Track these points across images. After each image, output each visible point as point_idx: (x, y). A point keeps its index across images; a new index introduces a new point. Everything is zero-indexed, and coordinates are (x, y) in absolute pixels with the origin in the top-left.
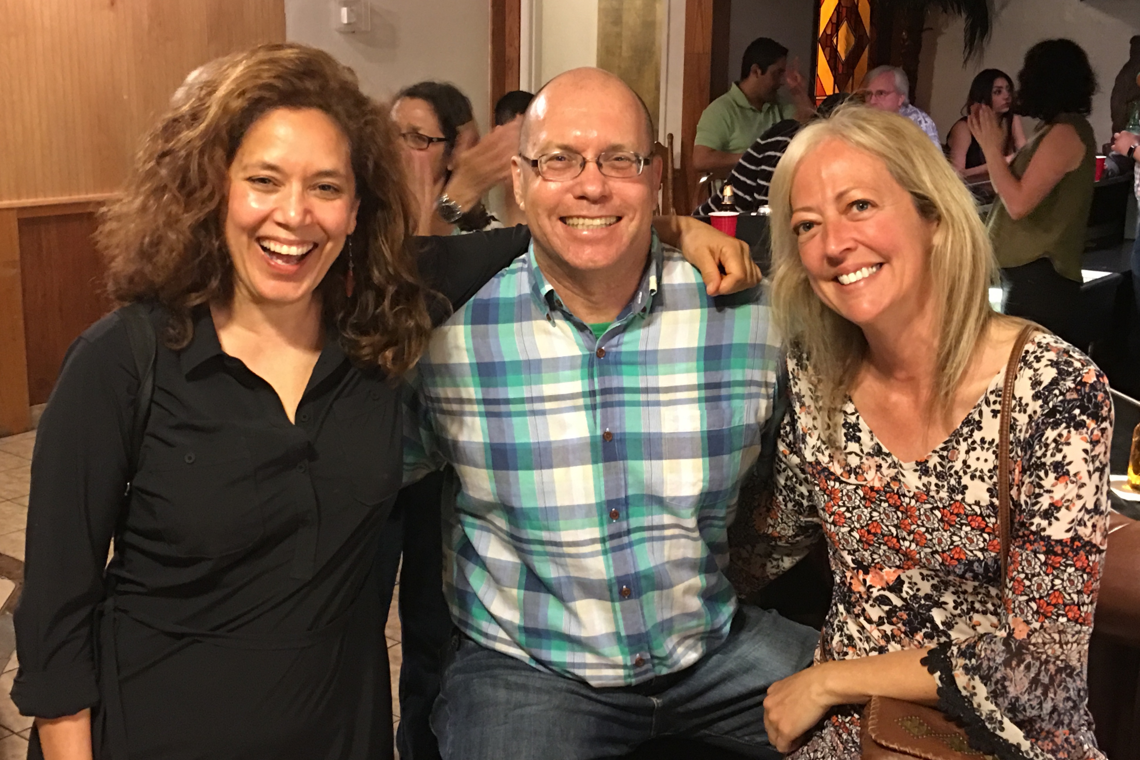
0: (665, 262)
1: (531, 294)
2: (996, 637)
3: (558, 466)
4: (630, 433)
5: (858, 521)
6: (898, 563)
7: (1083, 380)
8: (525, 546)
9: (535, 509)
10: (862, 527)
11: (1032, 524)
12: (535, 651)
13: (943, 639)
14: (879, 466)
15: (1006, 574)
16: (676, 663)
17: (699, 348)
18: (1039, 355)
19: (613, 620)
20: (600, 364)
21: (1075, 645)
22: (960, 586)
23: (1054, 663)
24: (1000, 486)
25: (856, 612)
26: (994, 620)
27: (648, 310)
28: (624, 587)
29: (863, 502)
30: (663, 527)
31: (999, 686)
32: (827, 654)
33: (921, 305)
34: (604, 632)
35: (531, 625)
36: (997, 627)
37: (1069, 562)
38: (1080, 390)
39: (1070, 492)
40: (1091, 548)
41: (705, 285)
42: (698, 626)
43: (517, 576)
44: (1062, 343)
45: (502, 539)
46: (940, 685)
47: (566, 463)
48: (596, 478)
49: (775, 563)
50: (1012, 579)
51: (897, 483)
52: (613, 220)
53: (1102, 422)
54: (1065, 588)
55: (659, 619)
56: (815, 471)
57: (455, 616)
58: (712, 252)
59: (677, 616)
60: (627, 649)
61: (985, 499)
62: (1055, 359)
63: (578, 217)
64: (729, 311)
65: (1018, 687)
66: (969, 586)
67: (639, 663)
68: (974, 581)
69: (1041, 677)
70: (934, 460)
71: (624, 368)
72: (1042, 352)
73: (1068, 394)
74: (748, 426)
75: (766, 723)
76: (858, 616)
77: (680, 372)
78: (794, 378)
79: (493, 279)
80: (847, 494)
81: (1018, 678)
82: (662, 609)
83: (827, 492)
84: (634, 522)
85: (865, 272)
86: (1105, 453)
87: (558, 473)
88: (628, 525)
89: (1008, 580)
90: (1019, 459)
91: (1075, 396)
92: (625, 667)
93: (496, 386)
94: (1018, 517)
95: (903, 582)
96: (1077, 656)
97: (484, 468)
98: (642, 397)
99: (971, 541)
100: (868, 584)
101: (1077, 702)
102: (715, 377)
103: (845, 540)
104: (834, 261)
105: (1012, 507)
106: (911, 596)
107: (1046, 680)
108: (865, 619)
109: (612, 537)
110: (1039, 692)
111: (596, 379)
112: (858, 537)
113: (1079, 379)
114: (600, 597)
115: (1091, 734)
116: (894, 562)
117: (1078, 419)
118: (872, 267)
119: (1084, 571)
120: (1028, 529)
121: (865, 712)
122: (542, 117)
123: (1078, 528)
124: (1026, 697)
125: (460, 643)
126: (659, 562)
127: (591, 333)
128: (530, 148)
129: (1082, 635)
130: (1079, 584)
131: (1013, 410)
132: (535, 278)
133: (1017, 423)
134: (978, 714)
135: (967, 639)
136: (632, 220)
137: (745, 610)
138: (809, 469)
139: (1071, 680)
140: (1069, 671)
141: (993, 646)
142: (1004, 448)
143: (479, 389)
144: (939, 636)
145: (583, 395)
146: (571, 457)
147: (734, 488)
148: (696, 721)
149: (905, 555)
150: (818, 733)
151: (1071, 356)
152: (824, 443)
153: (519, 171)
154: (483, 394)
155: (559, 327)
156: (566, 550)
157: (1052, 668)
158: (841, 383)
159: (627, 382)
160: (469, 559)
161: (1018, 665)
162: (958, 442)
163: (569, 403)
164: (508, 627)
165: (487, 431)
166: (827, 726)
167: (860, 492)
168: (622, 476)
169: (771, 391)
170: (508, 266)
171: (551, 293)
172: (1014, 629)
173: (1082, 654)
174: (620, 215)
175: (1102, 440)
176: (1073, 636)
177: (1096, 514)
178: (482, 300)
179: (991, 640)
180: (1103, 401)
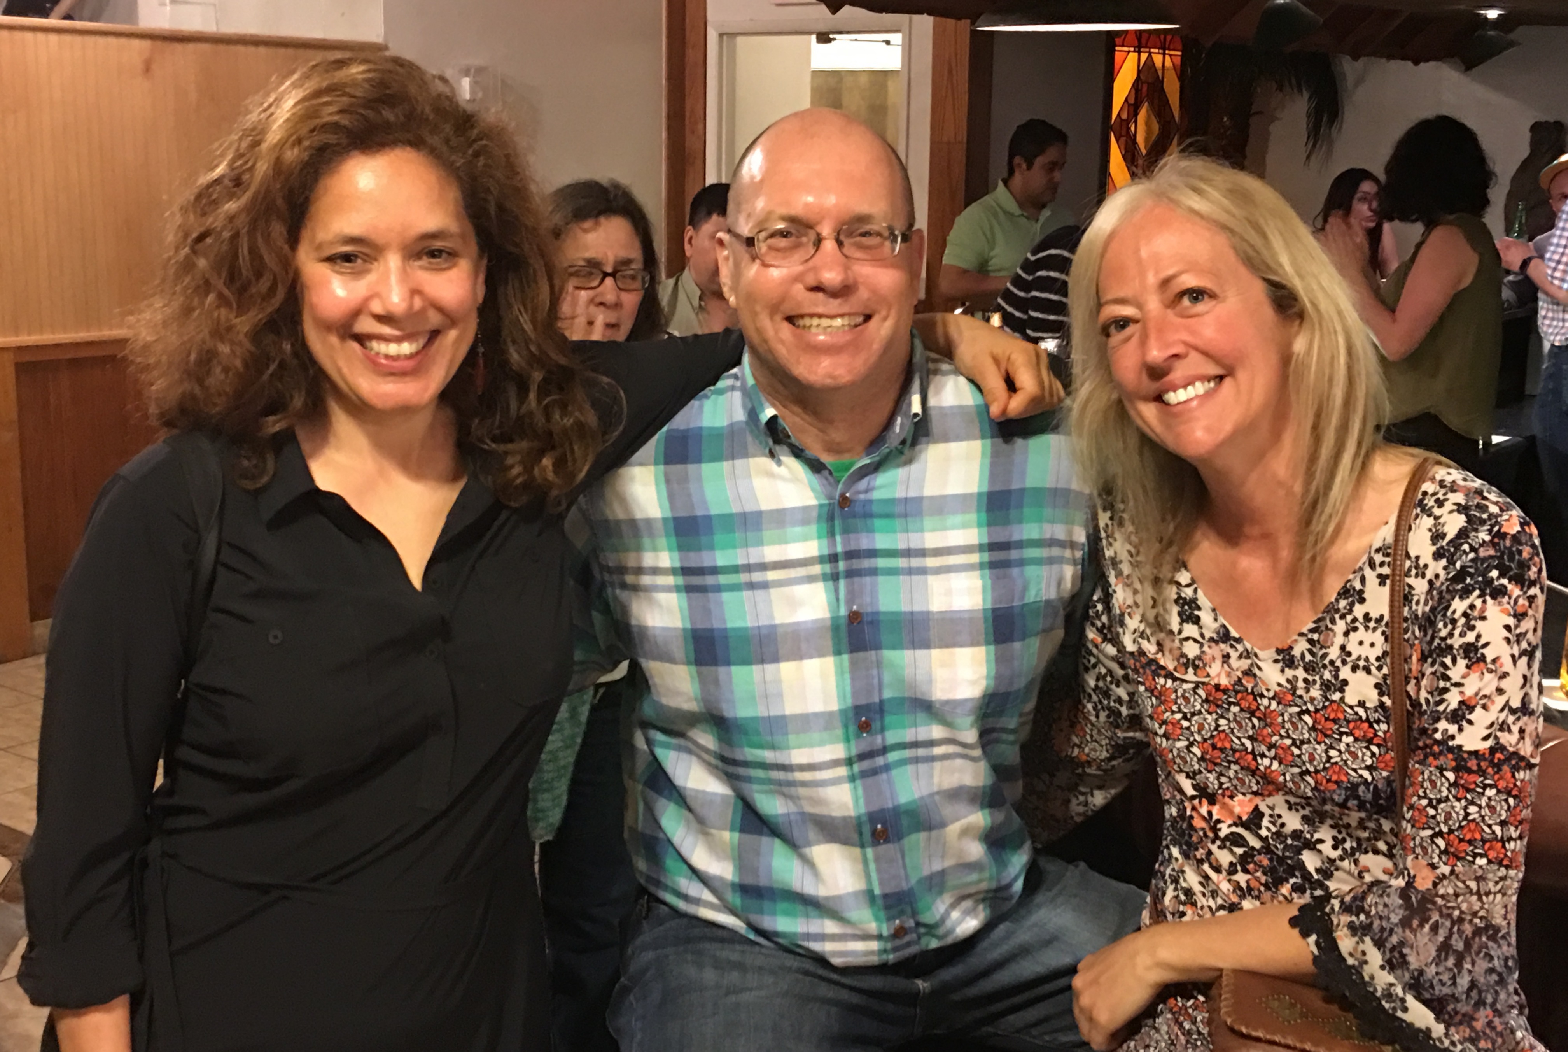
0: (931, 377)
1: (747, 423)
2: (1390, 886)
3: (788, 659)
4: (885, 613)
5: (1199, 732)
6: (1255, 788)
7: (1503, 530)
8: (741, 771)
9: (753, 719)
10: (1205, 740)
11: (1436, 730)
12: (754, 918)
13: (1318, 893)
14: (1226, 657)
15: (1403, 800)
16: (951, 931)
17: (980, 494)
18: (1442, 498)
19: (863, 874)
20: (844, 518)
21: (1499, 896)
22: (1341, 819)
23: (1471, 921)
24: (1393, 678)
25: (1199, 857)
26: (1389, 864)
27: (909, 442)
28: (879, 826)
29: (1206, 706)
30: (931, 743)
31: (1396, 954)
32: (1159, 916)
33: (1276, 436)
34: (850, 889)
35: (749, 881)
36: (1391, 874)
37: (1488, 782)
38: (1498, 544)
39: (1486, 686)
40: (1518, 761)
41: (987, 406)
42: (980, 881)
43: (730, 812)
44: (1473, 481)
45: (708, 764)
46: (1316, 952)
47: (798, 655)
48: (840, 673)
49: (1082, 798)
50: (1411, 807)
51: (1252, 679)
52: (860, 319)
53: (1529, 588)
54: (1483, 817)
55: (926, 872)
56: (1138, 664)
57: (641, 873)
58: (996, 361)
59: (950, 868)
60: (882, 914)
61: (1372, 698)
62: (1463, 502)
63: (812, 316)
64: (1019, 442)
65: (1422, 957)
66: (1354, 817)
67: (899, 933)
68: (1359, 811)
69: (1453, 942)
70: (1300, 647)
71: (878, 523)
72: (1445, 494)
73: (1482, 549)
74: (1048, 602)
75: (1076, 1011)
76: (1200, 862)
77: (953, 528)
78: (1108, 536)
79: (692, 402)
80: (1183, 696)
81: (1421, 944)
82: (930, 857)
83: (1156, 693)
84: (892, 737)
85: (1200, 388)
86: (1535, 630)
87: (787, 669)
88: (883, 739)
89: (1405, 809)
90: (1417, 642)
91: (1492, 552)
92: (879, 937)
93: (699, 549)
94: (1417, 722)
95: (1262, 815)
96: (1503, 912)
97: (683, 664)
98: (901, 563)
99: (1354, 756)
100: (1215, 817)
101: (1505, 975)
102: (1001, 535)
103: (1182, 758)
104: (1156, 373)
105: (1410, 708)
106: (1273, 834)
107: (1460, 946)
108: (1211, 866)
109: (862, 757)
110: (1451, 962)
111: (838, 538)
112: (1199, 754)
113: (1496, 529)
114: (845, 841)
115: (1523, 1021)
116: (1250, 787)
117: (1496, 583)
118: (1209, 381)
119: (1509, 793)
120: (1431, 737)
121: (1214, 992)
122: (758, 178)
123: (1499, 734)
124: (1433, 969)
125: (649, 909)
126: (925, 792)
127: (831, 473)
128: (742, 220)
129: (1508, 882)
130: (1503, 813)
131: (1408, 574)
132: (751, 399)
133: (1413, 592)
134: (1371, 989)
135: (1351, 891)
136: (885, 319)
137: (1042, 862)
138: (1131, 662)
139: (1495, 946)
140: (1491, 932)
141: (1386, 899)
142: (1396, 625)
143: (676, 555)
144: (1313, 889)
145: (821, 560)
146: (804, 646)
147: (1028, 687)
148: (978, 1014)
149: (1264, 776)
150: (1150, 1022)
151: (1485, 498)
152: (1148, 625)
153: (726, 253)
154: (681, 560)
155: (787, 466)
156: (799, 776)
157: (1468, 929)
158: (1170, 544)
159: (881, 541)
160: (659, 792)
161: (1421, 926)
162: (1333, 622)
163: (801, 572)
164: (717, 884)
165: (686, 613)
166: (1162, 1012)
167: (1201, 692)
168: (875, 672)
169: (1079, 554)
170: (714, 384)
171: (774, 418)
172: (1415, 876)
173: (1509, 908)
174: (868, 312)
175: (1530, 612)
176: (1497, 883)
177: (1524, 715)
178: (677, 430)
179: (1384, 892)
180: (1531, 559)
